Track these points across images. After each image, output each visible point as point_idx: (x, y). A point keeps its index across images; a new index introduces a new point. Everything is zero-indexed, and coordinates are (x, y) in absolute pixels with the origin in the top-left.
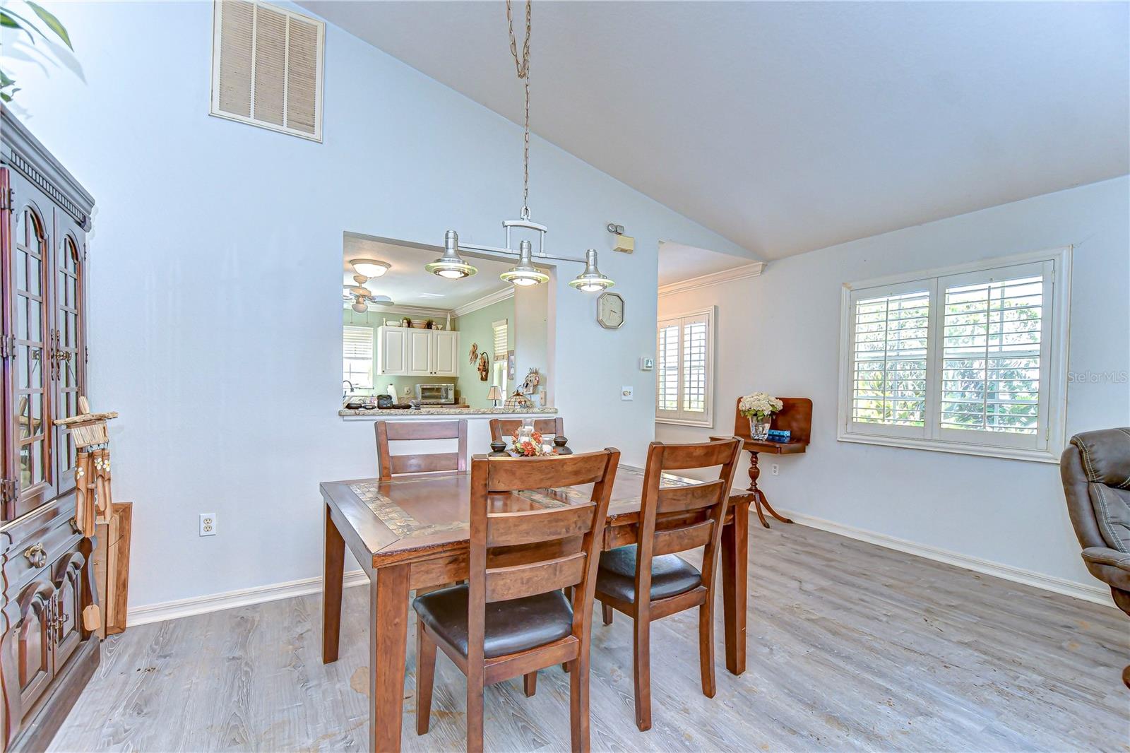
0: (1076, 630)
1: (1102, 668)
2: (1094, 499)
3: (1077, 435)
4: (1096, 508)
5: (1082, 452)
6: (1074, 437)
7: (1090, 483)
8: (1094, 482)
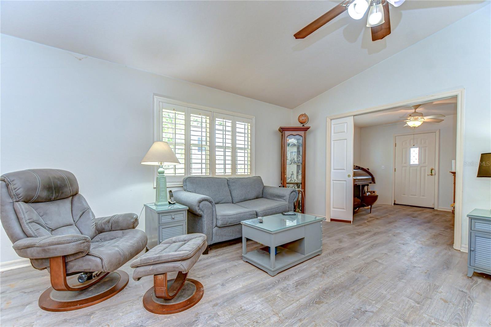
0: (8, 292)
1: (28, 307)
2: (17, 211)
3: (4, 175)
4: (19, 216)
5: (8, 185)
6: (2, 176)
7: (15, 203)
8: (17, 201)
